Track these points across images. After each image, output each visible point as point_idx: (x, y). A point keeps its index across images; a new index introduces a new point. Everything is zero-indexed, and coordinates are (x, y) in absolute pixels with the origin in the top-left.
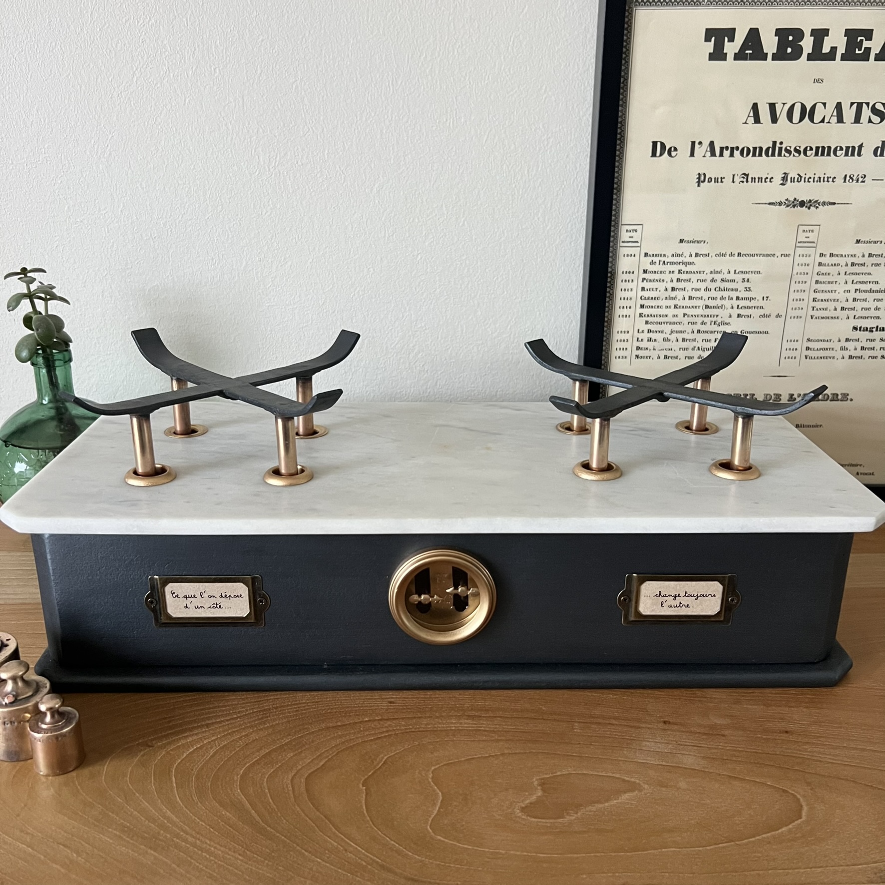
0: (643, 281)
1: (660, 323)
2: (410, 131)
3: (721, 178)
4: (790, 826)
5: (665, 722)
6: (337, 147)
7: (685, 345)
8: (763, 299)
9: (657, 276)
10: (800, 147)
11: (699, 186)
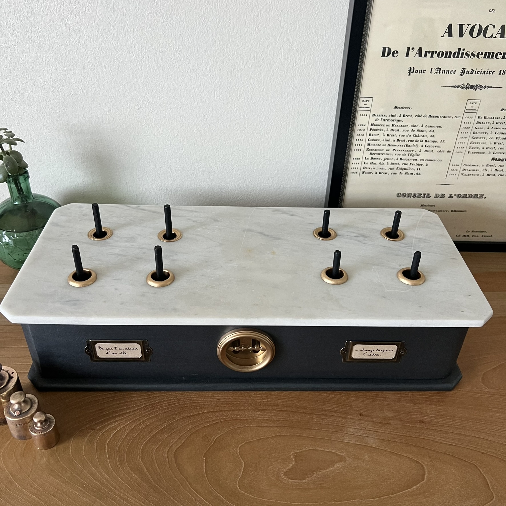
0: (370, 130)
1: (378, 154)
2: (231, 33)
3: (424, 70)
4: (418, 485)
5: (361, 415)
6: (184, 42)
7: (392, 166)
8: (441, 142)
9: (379, 128)
10: (475, 52)
11: (409, 75)
